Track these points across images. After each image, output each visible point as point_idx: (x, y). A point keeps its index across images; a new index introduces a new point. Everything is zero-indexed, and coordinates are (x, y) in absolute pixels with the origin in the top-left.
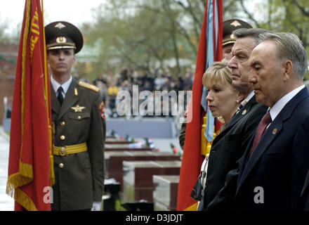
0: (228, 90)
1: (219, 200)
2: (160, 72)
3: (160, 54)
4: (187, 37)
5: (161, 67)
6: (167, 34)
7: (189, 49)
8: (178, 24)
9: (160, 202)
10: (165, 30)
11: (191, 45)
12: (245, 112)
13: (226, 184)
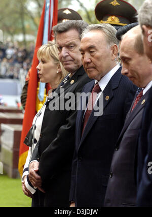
0: (51, 63)
1: (53, 148)
2: (11, 44)
3: (12, 31)
4: (32, 18)
5: (12, 41)
6: (17, 16)
7: (34, 27)
8: (26, 9)
9: (6, 145)
10: (16, 12)
11: (35, 24)
12: (72, 82)
13: (58, 136)
